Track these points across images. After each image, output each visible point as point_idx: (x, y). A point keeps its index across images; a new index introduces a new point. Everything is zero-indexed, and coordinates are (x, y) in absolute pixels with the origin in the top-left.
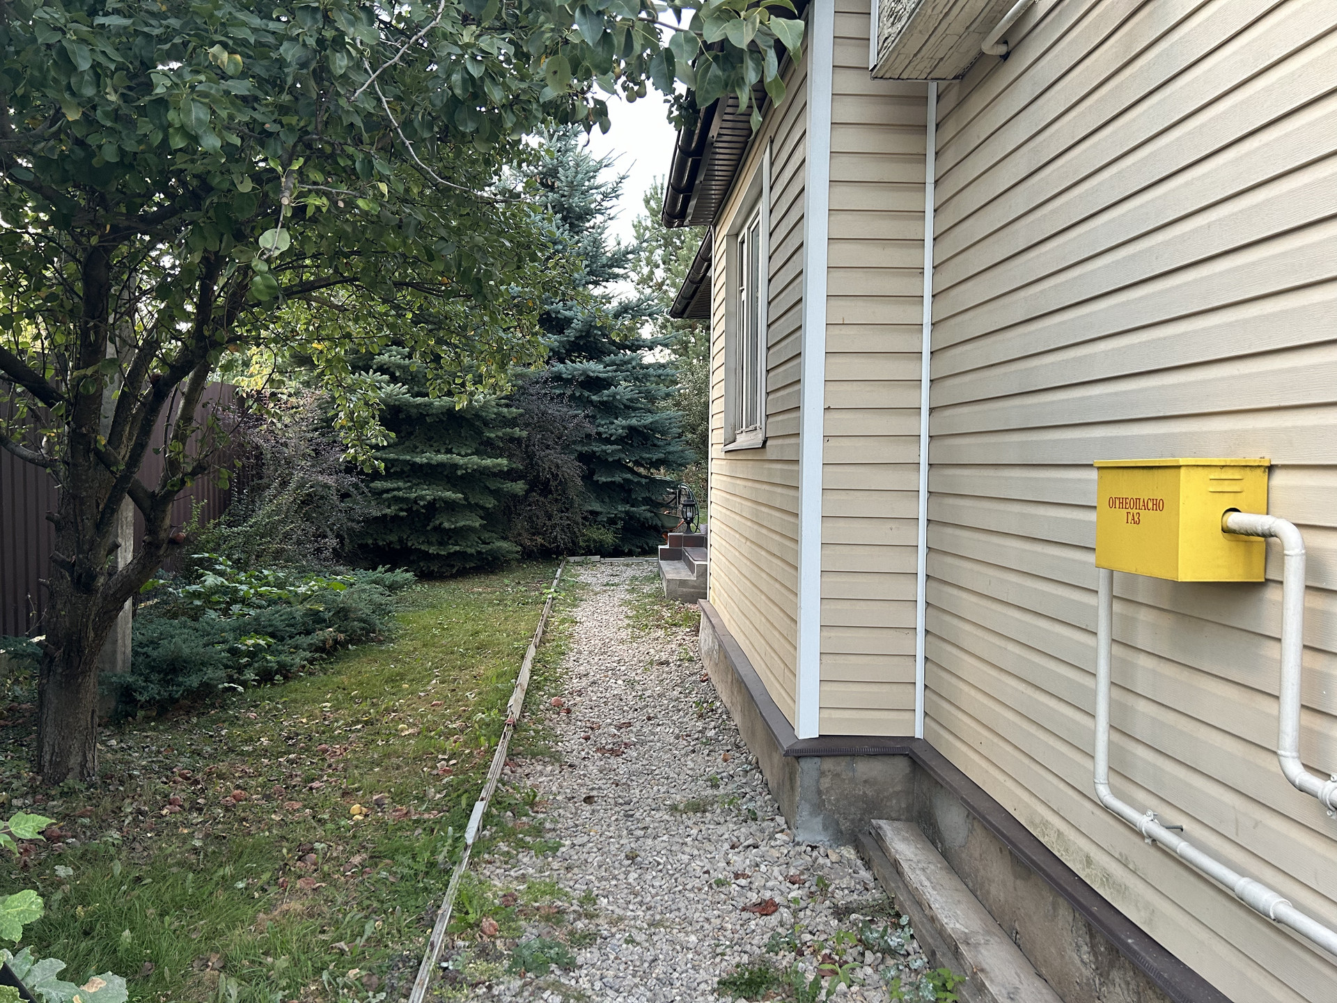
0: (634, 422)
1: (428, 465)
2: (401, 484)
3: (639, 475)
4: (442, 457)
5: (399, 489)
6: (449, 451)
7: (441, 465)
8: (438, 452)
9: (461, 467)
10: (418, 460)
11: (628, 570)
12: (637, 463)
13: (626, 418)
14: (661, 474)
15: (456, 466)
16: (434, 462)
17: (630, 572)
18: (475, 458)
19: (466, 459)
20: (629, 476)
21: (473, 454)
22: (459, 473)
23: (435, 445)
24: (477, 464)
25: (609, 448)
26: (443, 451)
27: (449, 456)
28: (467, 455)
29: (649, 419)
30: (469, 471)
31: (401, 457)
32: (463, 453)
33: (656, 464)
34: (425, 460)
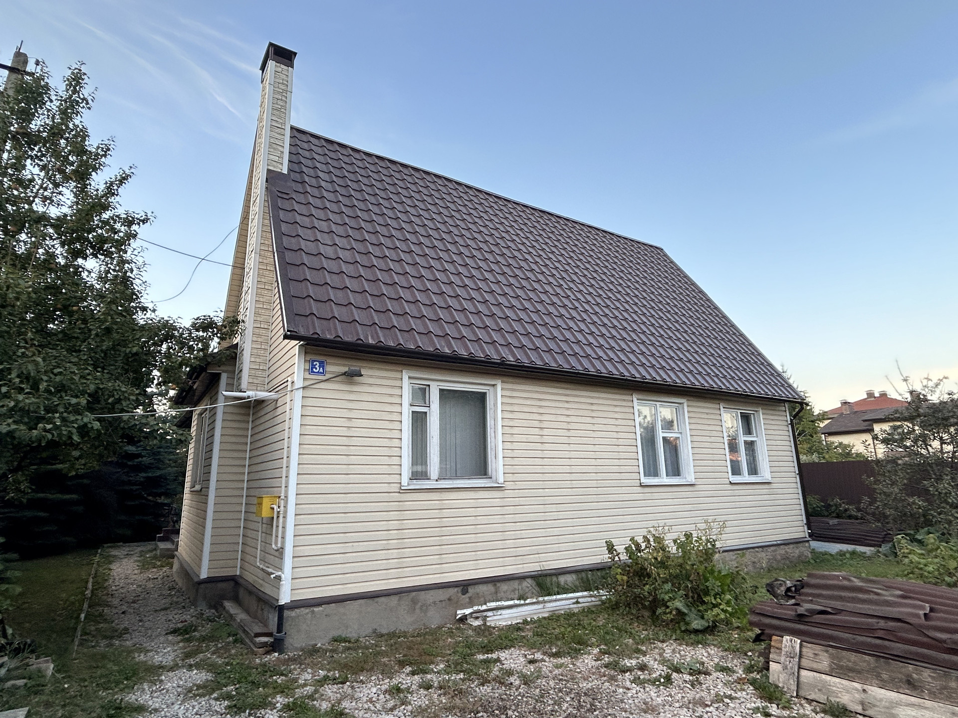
0: (150, 475)
3: (150, 500)
9: (50, 500)
11: (138, 548)
12: (149, 495)
13: (146, 472)
14: (162, 500)
15: (47, 500)
17: (139, 549)
18: (59, 495)
19: (54, 496)
20: (144, 501)
21: (58, 493)
22: (49, 503)
24: (60, 498)
25: (135, 488)
28: (55, 494)
29: (158, 473)
30: (55, 502)
32: (53, 493)
33: (160, 495)
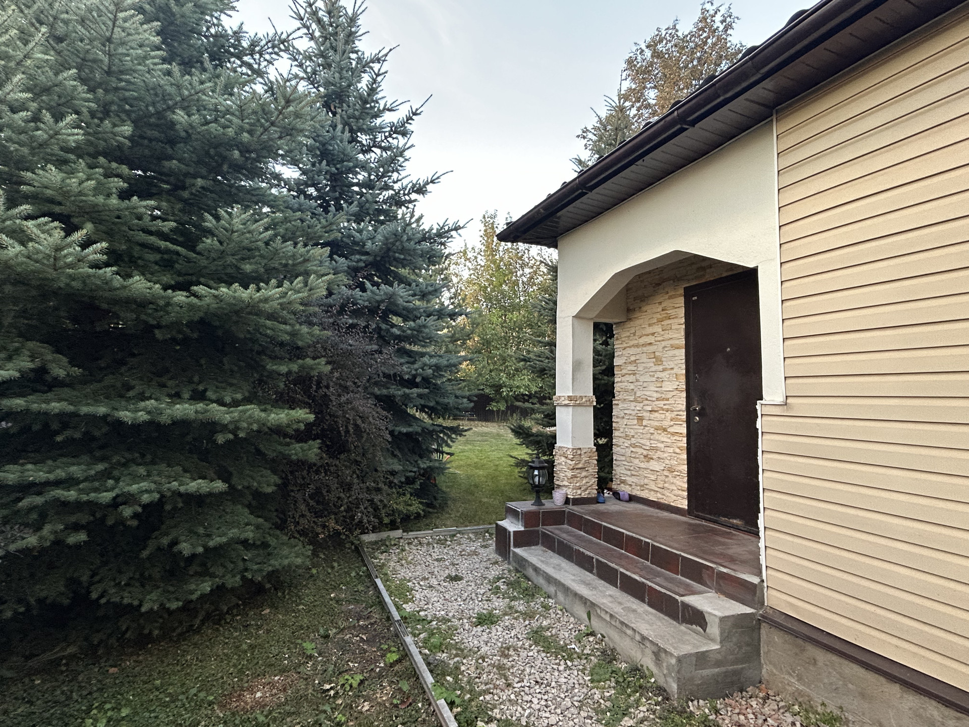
1: (153, 425)
2: (76, 470)
4: (184, 409)
5: (69, 482)
6: (199, 396)
7: (182, 424)
8: (176, 396)
9: (224, 428)
10: (126, 415)
15: (213, 427)
16: (164, 419)
18: (253, 410)
19: (236, 413)
21: (247, 400)
22: (221, 439)
23: (170, 383)
24: (258, 421)
26: (186, 396)
27: (200, 406)
28: (236, 403)
30: (242, 435)
31: (84, 410)
32: (228, 399)
34: (142, 416)
